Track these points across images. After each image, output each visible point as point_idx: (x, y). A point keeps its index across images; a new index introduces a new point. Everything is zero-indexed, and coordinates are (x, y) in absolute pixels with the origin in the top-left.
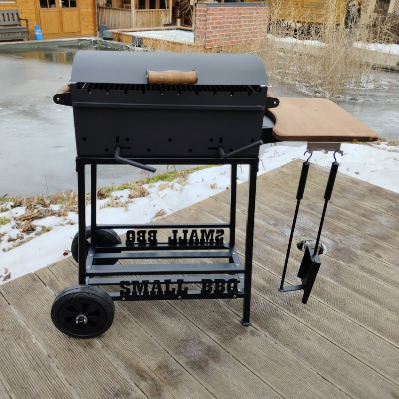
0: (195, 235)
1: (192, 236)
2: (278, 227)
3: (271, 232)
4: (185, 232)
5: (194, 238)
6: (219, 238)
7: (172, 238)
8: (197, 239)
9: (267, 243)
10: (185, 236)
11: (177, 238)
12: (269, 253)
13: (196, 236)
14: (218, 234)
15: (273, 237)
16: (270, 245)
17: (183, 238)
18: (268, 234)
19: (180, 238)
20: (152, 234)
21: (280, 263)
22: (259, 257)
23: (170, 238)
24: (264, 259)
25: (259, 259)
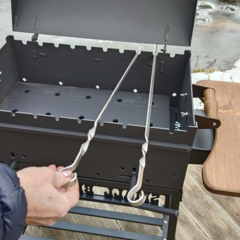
6: (155, 199)
12: (209, 207)
17: (118, 194)
19: (115, 194)
20: (89, 188)
21: (217, 221)
22: (198, 210)
23: (105, 193)
24: (203, 214)
25: (197, 214)
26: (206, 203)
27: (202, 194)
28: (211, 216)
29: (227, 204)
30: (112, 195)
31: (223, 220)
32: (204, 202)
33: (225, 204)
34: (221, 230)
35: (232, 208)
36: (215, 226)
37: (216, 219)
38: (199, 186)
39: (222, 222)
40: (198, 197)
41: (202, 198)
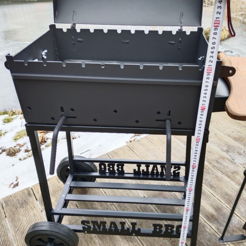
0: (155, 169)
1: (153, 169)
2: (229, 154)
3: (223, 158)
4: (147, 167)
5: (155, 171)
6: (177, 172)
7: (137, 170)
8: (157, 172)
9: (219, 170)
10: (147, 169)
11: (141, 170)
12: (220, 180)
13: (157, 170)
14: (175, 170)
15: (225, 164)
16: (222, 172)
17: (145, 170)
18: (220, 161)
19: (143, 170)
20: (120, 167)
21: (228, 190)
22: (211, 183)
23: (135, 170)
24: (215, 186)
25: (211, 186)
26: (217, 177)
27: (212, 171)
28: (222, 187)
29: (234, 177)
30: (141, 172)
31: (232, 189)
32: (214, 176)
33: (232, 177)
34: (232, 196)
35: (238, 179)
36: (227, 194)
37: (226, 189)
38: (209, 165)
39: (232, 190)
40: (210, 173)
41: (213, 174)
